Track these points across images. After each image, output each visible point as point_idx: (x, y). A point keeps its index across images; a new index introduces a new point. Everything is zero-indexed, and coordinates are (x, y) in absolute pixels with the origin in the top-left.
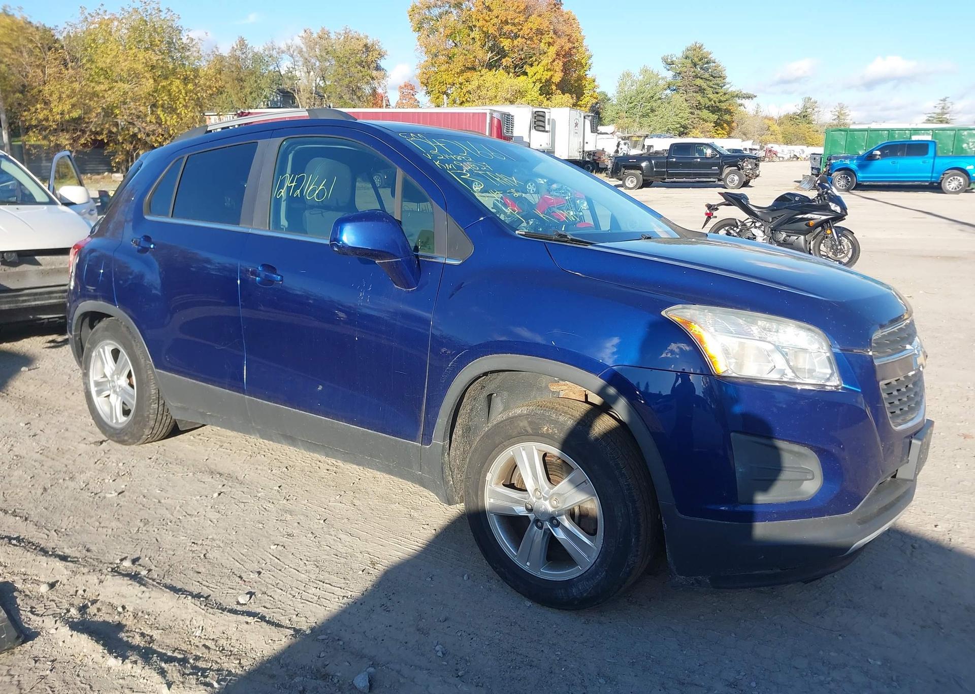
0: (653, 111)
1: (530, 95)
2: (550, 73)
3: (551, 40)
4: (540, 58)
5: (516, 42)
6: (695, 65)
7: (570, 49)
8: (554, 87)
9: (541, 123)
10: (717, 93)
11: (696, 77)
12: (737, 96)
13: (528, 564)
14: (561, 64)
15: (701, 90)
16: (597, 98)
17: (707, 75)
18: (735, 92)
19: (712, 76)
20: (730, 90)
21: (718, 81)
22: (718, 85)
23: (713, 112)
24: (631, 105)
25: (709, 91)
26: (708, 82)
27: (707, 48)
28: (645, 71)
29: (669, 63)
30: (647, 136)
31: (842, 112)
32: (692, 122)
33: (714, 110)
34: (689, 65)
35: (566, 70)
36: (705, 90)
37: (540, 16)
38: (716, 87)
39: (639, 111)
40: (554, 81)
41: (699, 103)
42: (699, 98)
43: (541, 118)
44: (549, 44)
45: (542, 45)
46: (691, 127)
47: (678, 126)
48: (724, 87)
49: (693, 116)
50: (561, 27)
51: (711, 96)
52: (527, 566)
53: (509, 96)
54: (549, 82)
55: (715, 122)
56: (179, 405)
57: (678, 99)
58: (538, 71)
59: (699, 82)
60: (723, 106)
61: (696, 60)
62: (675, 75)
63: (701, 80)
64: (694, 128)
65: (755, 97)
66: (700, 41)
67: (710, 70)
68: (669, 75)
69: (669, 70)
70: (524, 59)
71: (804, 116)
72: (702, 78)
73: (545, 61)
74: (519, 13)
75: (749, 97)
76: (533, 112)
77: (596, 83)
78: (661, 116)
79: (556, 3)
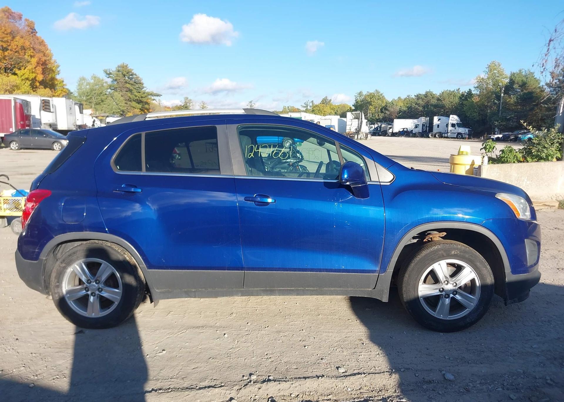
0: (102, 101)
1: (24, 88)
2: (34, 75)
3: (32, 54)
4: (26, 65)
5: (6, 53)
6: (124, 76)
7: (45, 60)
8: (38, 84)
9: (48, 107)
10: (139, 92)
11: (126, 82)
12: (151, 95)
14: (41, 70)
15: (130, 91)
16: (66, 92)
17: (131, 82)
18: (149, 92)
19: (135, 82)
20: (147, 91)
21: (139, 85)
22: (139, 88)
23: (139, 103)
24: (88, 97)
25: (134, 91)
26: (133, 86)
27: (130, 67)
28: (94, 77)
29: (109, 74)
30: (108, 117)
31: (204, 106)
32: (127, 109)
33: (139, 102)
34: (121, 76)
35: (43, 73)
36: (132, 90)
37: (22, 37)
38: (138, 89)
39: (94, 100)
40: (38, 80)
41: (130, 98)
42: (129, 95)
43: (47, 104)
44: (31, 56)
45: (26, 57)
46: (127, 111)
47: (119, 110)
48: (143, 90)
49: (127, 105)
50: (37, 47)
51: (137, 94)
52: (441, 317)
53: (9, 88)
54: (34, 80)
55: (140, 109)
57: (117, 95)
58: (25, 73)
59: (128, 85)
60: (144, 100)
61: (125, 73)
62: (113, 81)
63: (129, 85)
64: (128, 112)
65: (161, 95)
66: (126, 63)
67: (133, 79)
68: (109, 80)
69: (108, 78)
70: (14, 64)
71: (186, 107)
72: (129, 84)
73: (30, 67)
74: (7, 34)
75: (158, 95)
76: (41, 100)
77: (64, 83)
78: (108, 104)
79: (33, 31)
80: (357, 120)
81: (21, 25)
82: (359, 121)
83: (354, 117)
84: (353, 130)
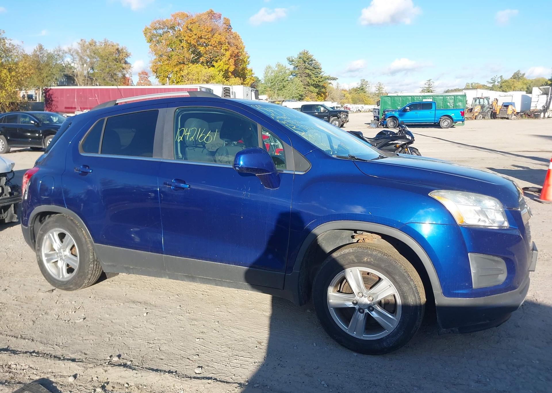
0: (284, 87)
1: (218, 78)
2: (227, 66)
3: (227, 48)
4: (221, 58)
5: (207, 48)
6: (305, 62)
7: (237, 53)
8: (230, 74)
9: (228, 94)
10: (317, 77)
11: (306, 68)
12: (328, 79)
13: (355, 333)
14: (233, 61)
15: (309, 76)
16: (254, 80)
17: (311, 68)
18: (326, 76)
19: (314, 68)
20: (324, 75)
21: (317, 70)
22: (318, 73)
23: (316, 87)
24: (272, 84)
25: (313, 76)
26: (312, 71)
27: (310, 53)
28: (279, 65)
29: (291, 61)
30: (283, 101)
31: (381, 87)
32: (305, 93)
33: (316, 86)
34: (302, 62)
35: (236, 64)
36: (311, 75)
37: (220, 34)
38: (317, 74)
39: (277, 87)
40: (230, 71)
41: (308, 83)
42: (308, 80)
43: (228, 91)
44: (226, 50)
45: (222, 50)
46: (305, 96)
47: (298, 95)
48: (321, 74)
49: (306, 90)
50: (232, 41)
51: (315, 79)
52: (354, 334)
53: (206, 78)
54: (227, 71)
55: (317, 93)
56: (110, 264)
57: (297, 80)
58: (220, 65)
59: (307, 71)
60: (321, 84)
61: (305, 59)
62: (295, 68)
63: (308, 70)
64: (306, 96)
65: (337, 79)
67: (313, 65)
68: (291, 67)
69: (291, 65)
70: (212, 58)
71: (362, 89)
72: (309, 69)
73: (225, 59)
74: (208, 32)
75: (334, 79)
76: (223, 88)
77: (253, 72)
78: (289, 90)
79: (229, 28)
80: (545, 96)
81: (220, 24)
82: (547, 97)
83: (542, 92)
84: (540, 107)
